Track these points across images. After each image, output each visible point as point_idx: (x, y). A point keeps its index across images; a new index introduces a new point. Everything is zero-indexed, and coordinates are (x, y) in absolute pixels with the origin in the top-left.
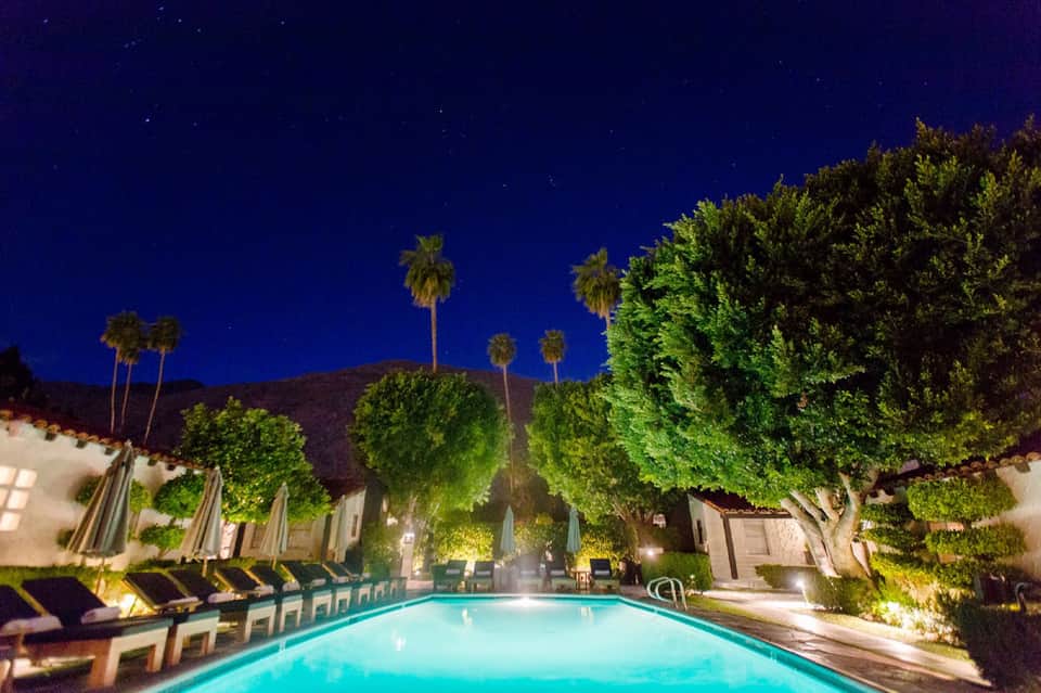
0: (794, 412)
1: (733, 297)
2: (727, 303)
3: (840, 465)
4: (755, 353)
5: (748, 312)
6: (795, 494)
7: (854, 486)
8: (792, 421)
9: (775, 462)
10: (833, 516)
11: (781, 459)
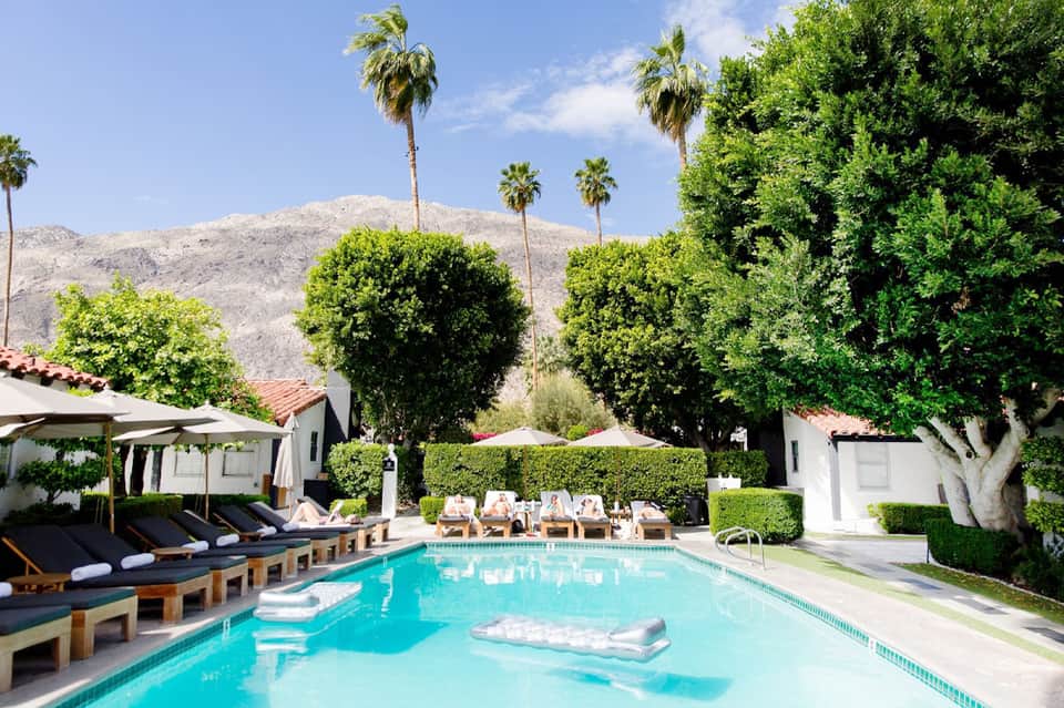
0: (947, 315)
1: (878, 138)
2: (865, 150)
3: (1004, 386)
4: (899, 231)
5: (897, 162)
6: (935, 422)
7: (1021, 413)
8: (943, 329)
9: (912, 382)
10: (982, 450)
11: (920, 379)
